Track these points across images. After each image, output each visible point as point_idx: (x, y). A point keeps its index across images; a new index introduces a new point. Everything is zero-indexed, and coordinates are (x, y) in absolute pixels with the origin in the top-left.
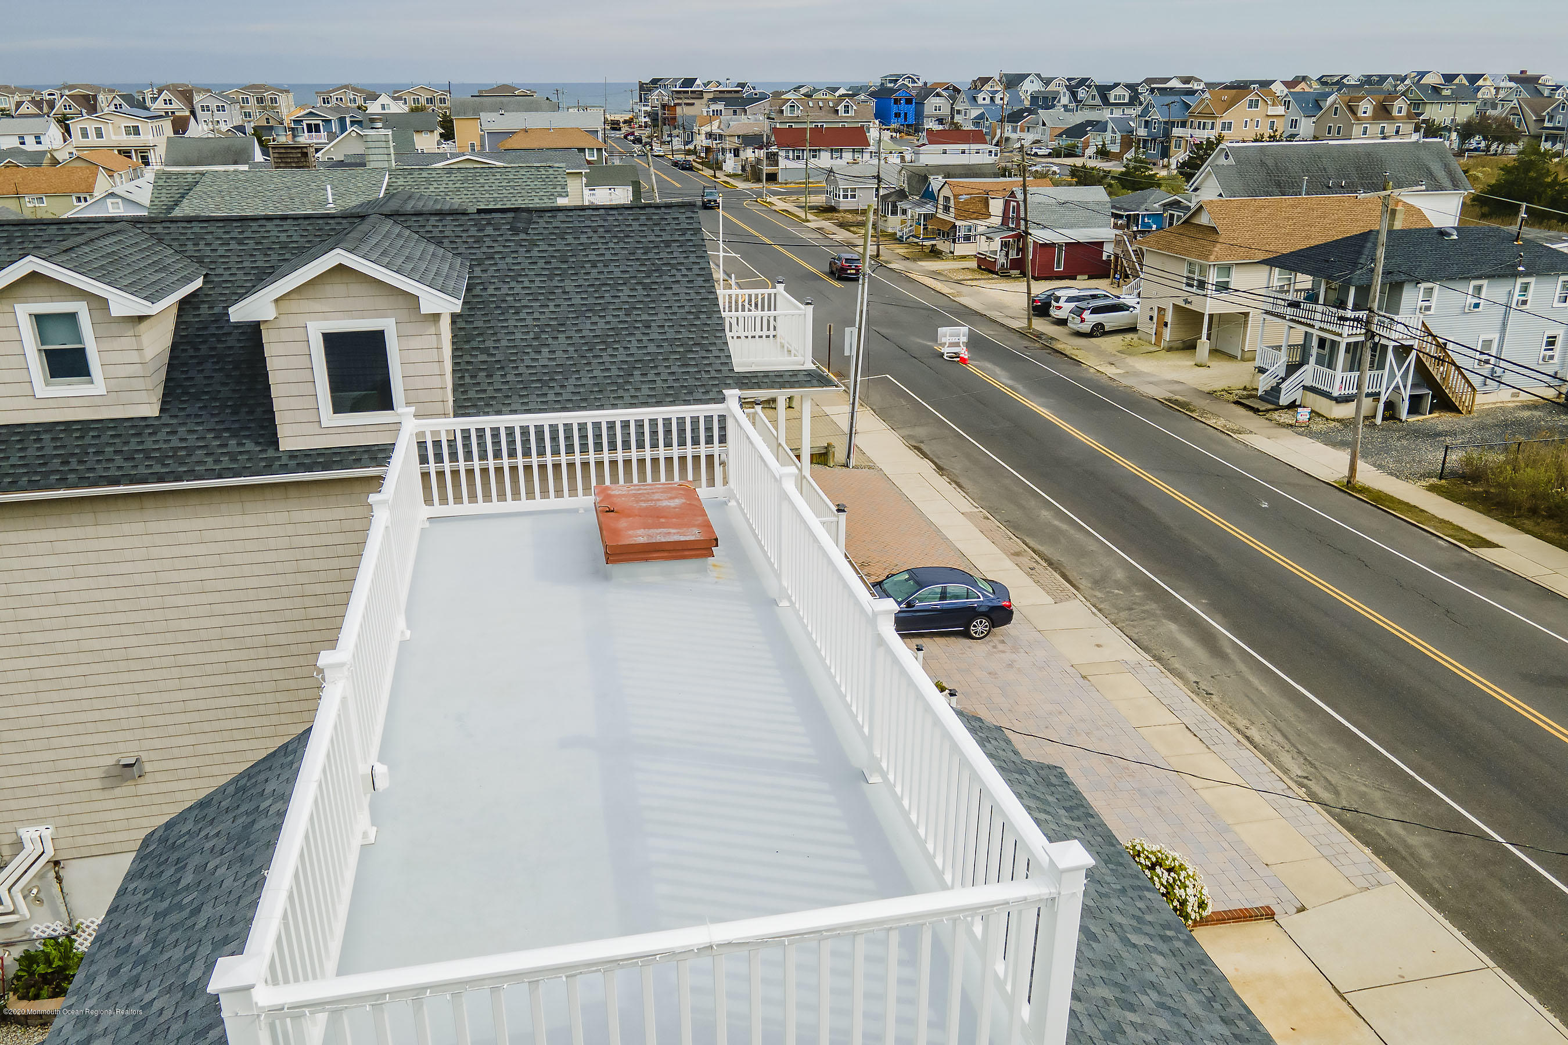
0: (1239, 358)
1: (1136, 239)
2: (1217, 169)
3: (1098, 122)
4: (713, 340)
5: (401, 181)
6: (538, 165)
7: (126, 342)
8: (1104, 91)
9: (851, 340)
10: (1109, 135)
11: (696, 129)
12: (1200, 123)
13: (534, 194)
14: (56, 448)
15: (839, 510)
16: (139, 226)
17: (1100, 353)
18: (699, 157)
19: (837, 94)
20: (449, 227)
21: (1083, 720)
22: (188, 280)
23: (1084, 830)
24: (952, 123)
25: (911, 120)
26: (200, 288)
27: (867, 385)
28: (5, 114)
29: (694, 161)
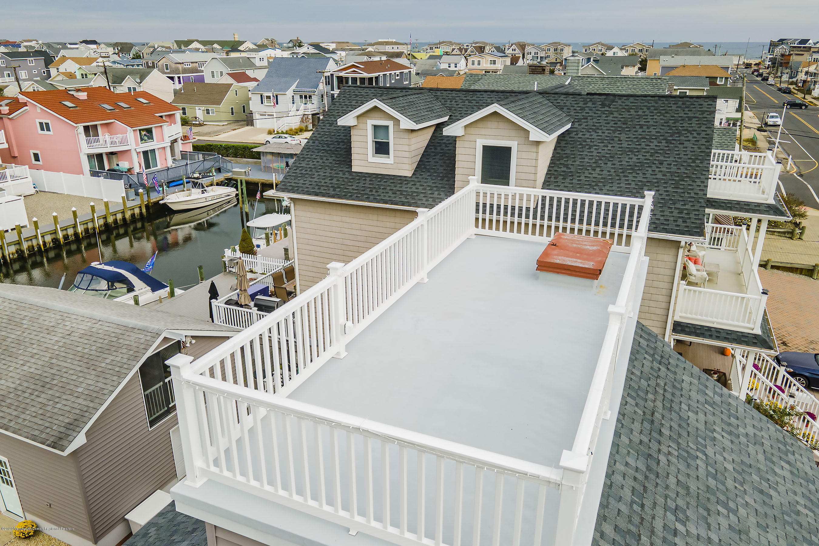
4: (699, 176)
5: (576, 83)
7: (405, 141)
11: (799, 70)
14: (370, 184)
15: (763, 293)
16: (431, 92)
18: (798, 86)
20: (570, 101)
22: (441, 117)
26: (446, 121)
28: (447, 54)
29: (793, 88)
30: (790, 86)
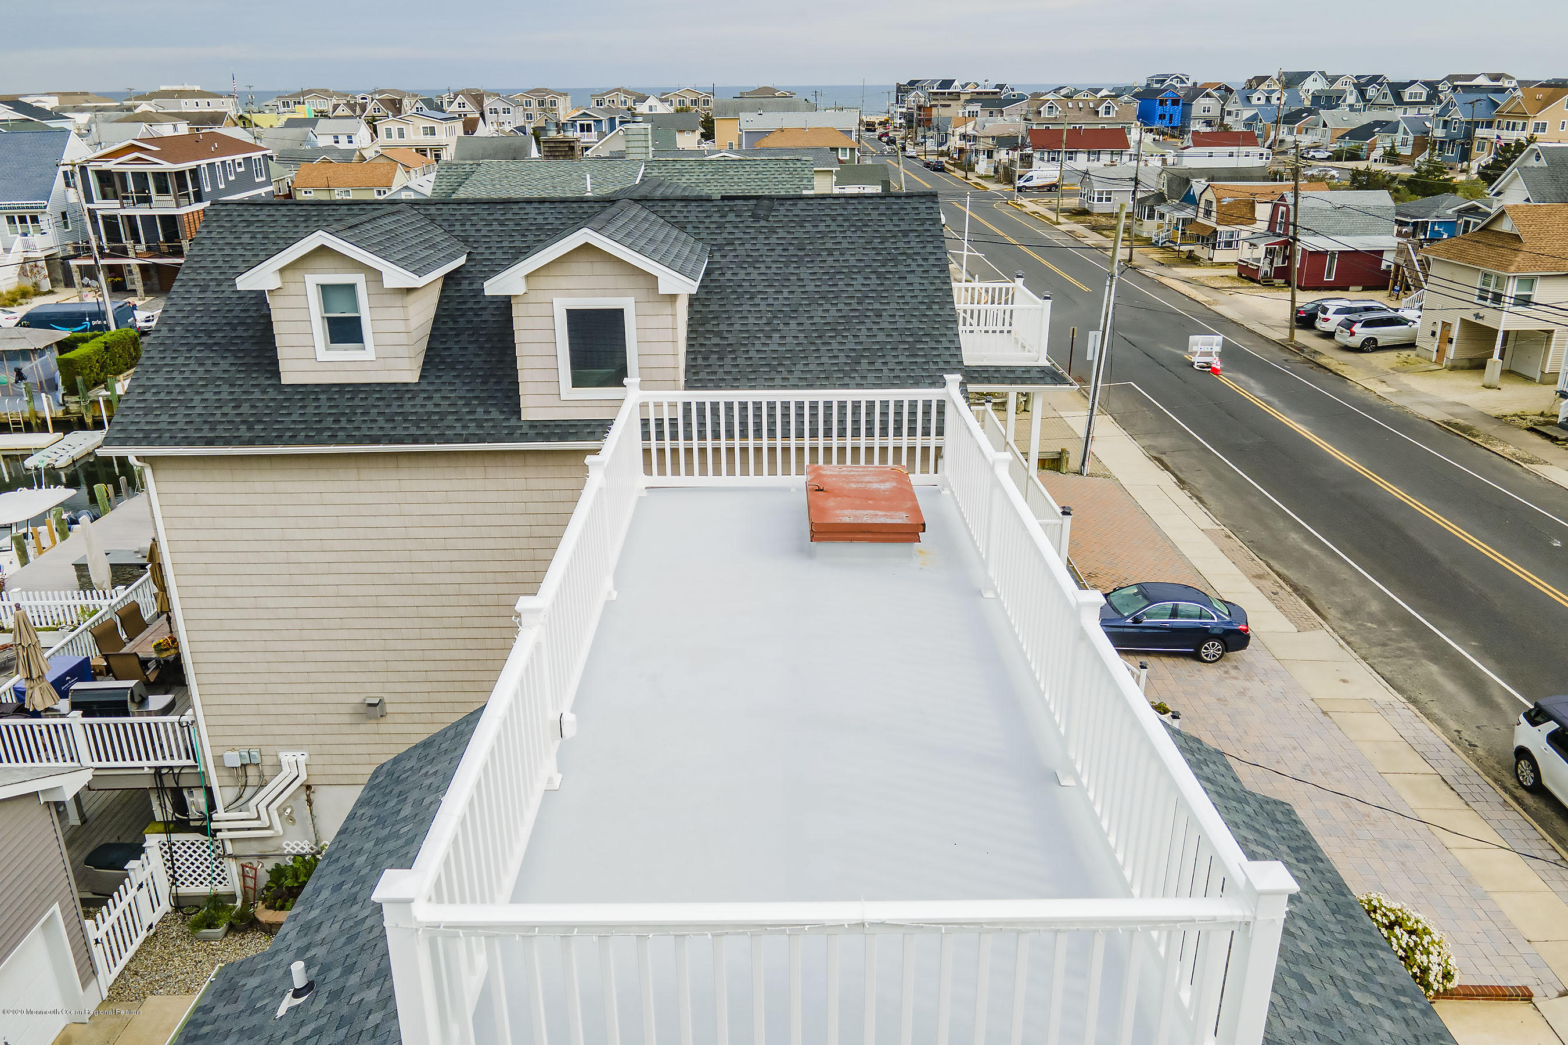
0: (1537, 381)
1: (1422, 247)
2: (1524, 170)
3: (1388, 123)
4: (943, 331)
5: (655, 173)
6: (787, 158)
7: (396, 312)
8: (1397, 90)
9: (1094, 345)
10: (1399, 136)
11: (950, 131)
12: (1509, 123)
13: (780, 186)
14: (330, 407)
15: (1064, 513)
16: (416, 207)
17: (1371, 370)
18: (952, 158)
19: (1099, 96)
20: (694, 212)
21: (1319, 759)
22: (454, 257)
23: (1310, 873)
24: (1221, 125)
25: (1176, 122)
26: (464, 265)
27: (1108, 391)
28: (323, 115)
29: (946, 162)
30: (941, 159)
